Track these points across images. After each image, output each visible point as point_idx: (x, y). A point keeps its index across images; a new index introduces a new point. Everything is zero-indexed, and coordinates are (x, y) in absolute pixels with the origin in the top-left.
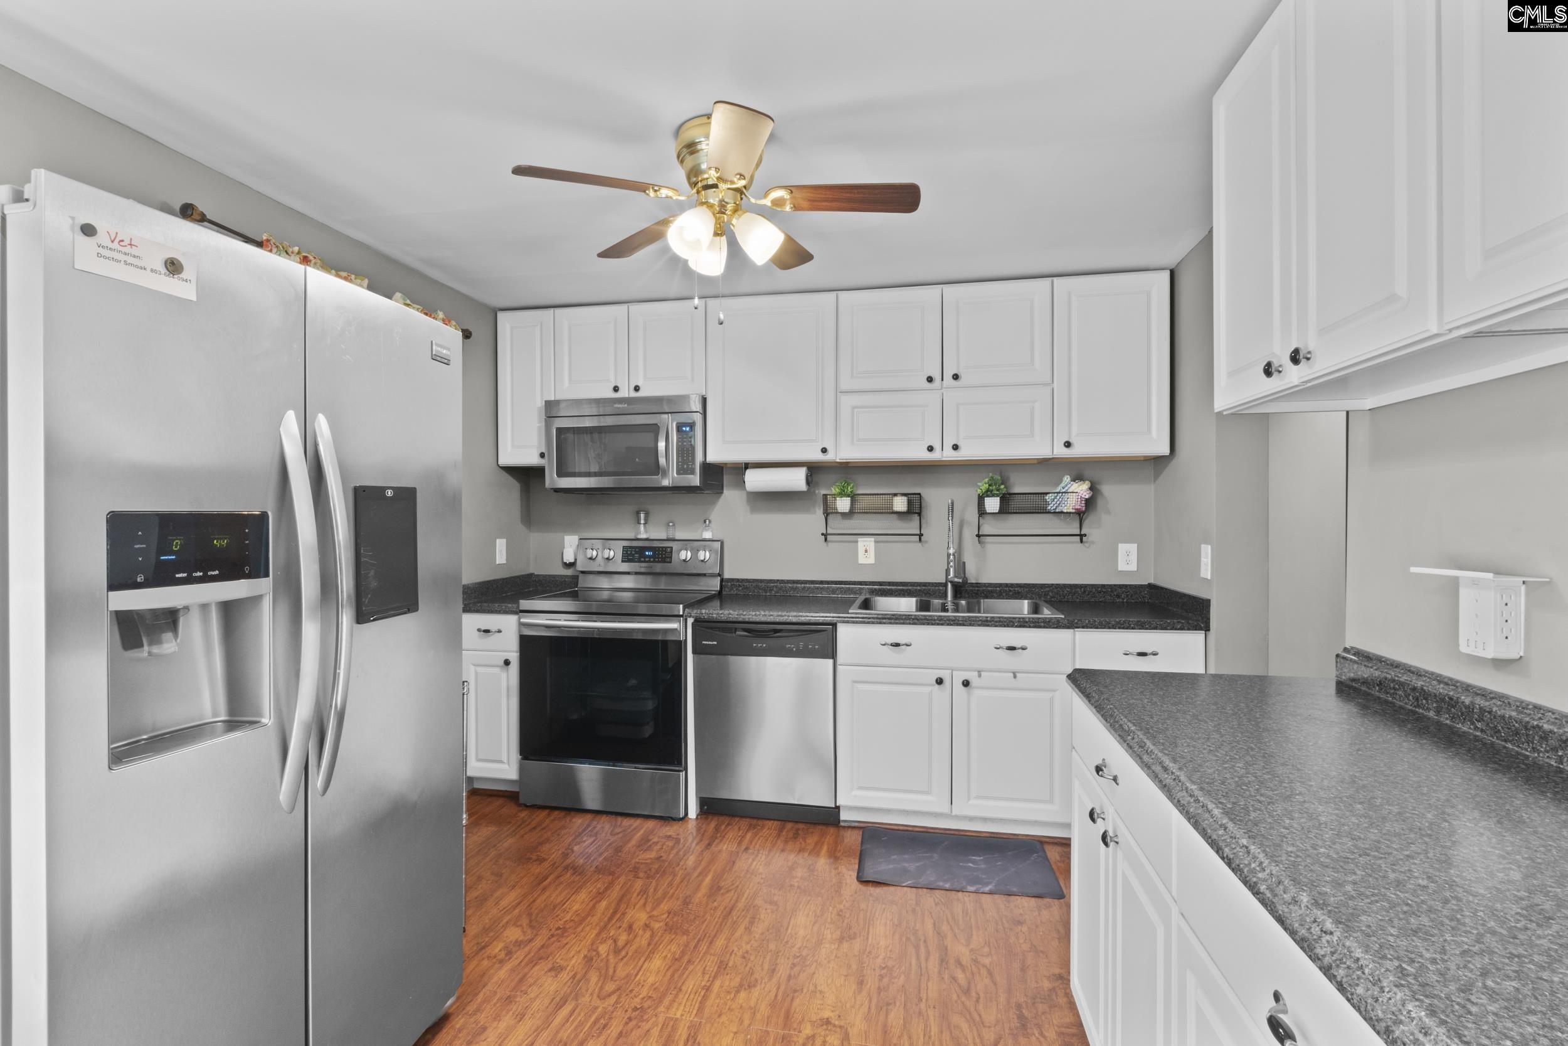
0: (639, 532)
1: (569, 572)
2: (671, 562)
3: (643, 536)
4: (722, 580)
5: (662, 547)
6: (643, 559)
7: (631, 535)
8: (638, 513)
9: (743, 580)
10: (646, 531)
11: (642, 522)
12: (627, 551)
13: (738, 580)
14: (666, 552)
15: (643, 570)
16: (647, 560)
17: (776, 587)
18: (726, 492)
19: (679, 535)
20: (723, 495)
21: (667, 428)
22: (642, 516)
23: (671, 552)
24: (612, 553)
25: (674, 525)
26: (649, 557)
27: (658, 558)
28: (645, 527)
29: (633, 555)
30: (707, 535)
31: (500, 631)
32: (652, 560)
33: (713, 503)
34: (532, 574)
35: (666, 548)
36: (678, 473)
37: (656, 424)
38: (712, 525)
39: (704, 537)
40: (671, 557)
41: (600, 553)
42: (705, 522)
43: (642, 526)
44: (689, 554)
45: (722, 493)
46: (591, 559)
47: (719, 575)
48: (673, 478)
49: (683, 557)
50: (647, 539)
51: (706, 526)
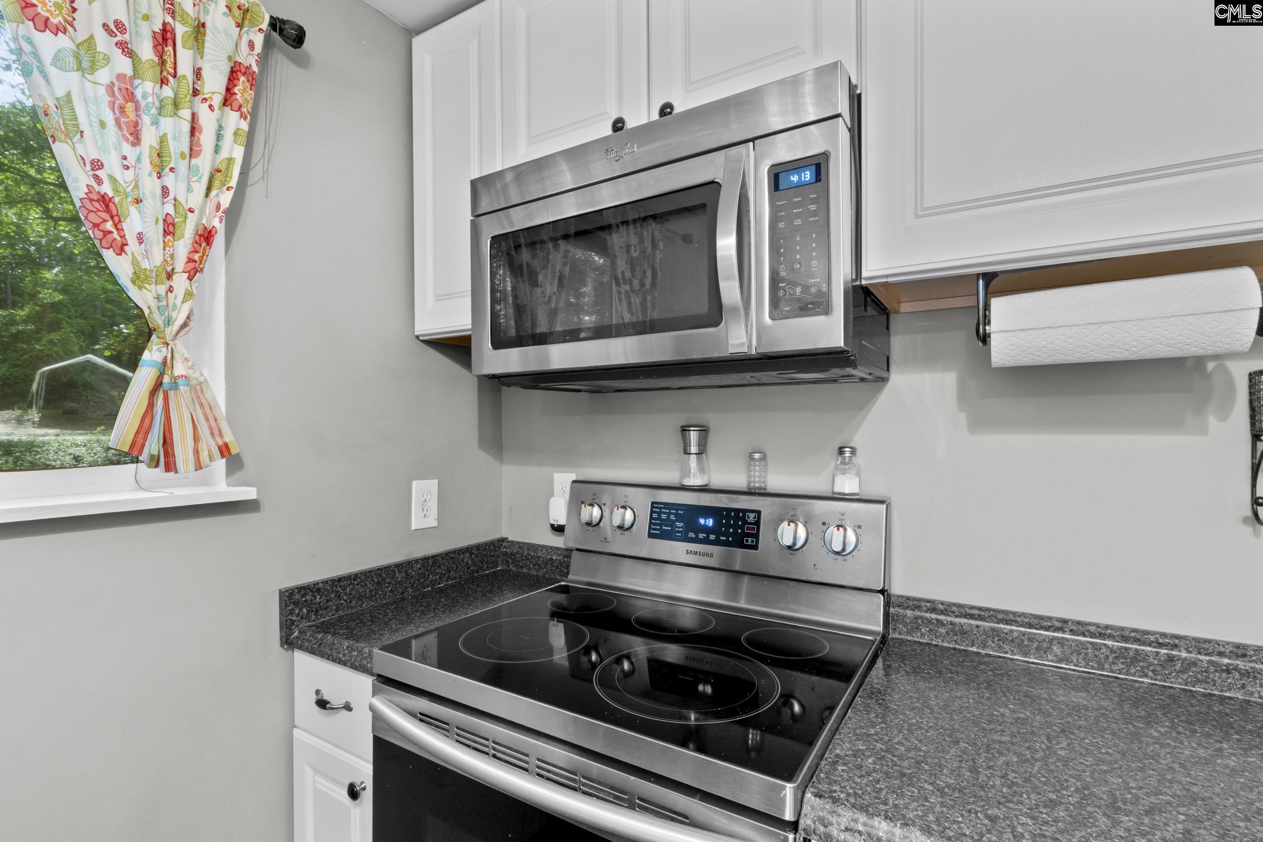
0: (686, 472)
1: (558, 542)
2: (755, 547)
3: (695, 481)
4: (887, 604)
5: (737, 511)
6: (691, 535)
7: (670, 476)
8: (684, 430)
9: (948, 608)
10: (702, 470)
11: (694, 449)
12: (659, 514)
13: (933, 606)
14: (745, 522)
15: (690, 559)
16: (701, 536)
17: (1061, 642)
18: (898, 379)
19: (776, 481)
20: (889, 385)
21: (744, 186)
22: (693, 436)
23: (757, 523)
24: (629, 515)
25: (764, 458)
26: (706, 530)
27: (726, 534)
28: (699, 461)
29: (672, 524)
30: (847, 484)
31: (348, 707)
32: (712, 537)
33: (864, 405)
34: (503, 540)
35: (745, 511)
36: (772, 317)
37: (712, 182)
38: (859, 460)
39: (837, 489)
40: (756, 536)
41: (606, 514)
42: (841, 451)
43: (693, 458)
44: (802, 532)
45: (884, 380)
46: (589, 524)
47: (882, 592)
48: (761, 328)
49: (787, 541)
50: (704, 489)
51: (843, 463)
